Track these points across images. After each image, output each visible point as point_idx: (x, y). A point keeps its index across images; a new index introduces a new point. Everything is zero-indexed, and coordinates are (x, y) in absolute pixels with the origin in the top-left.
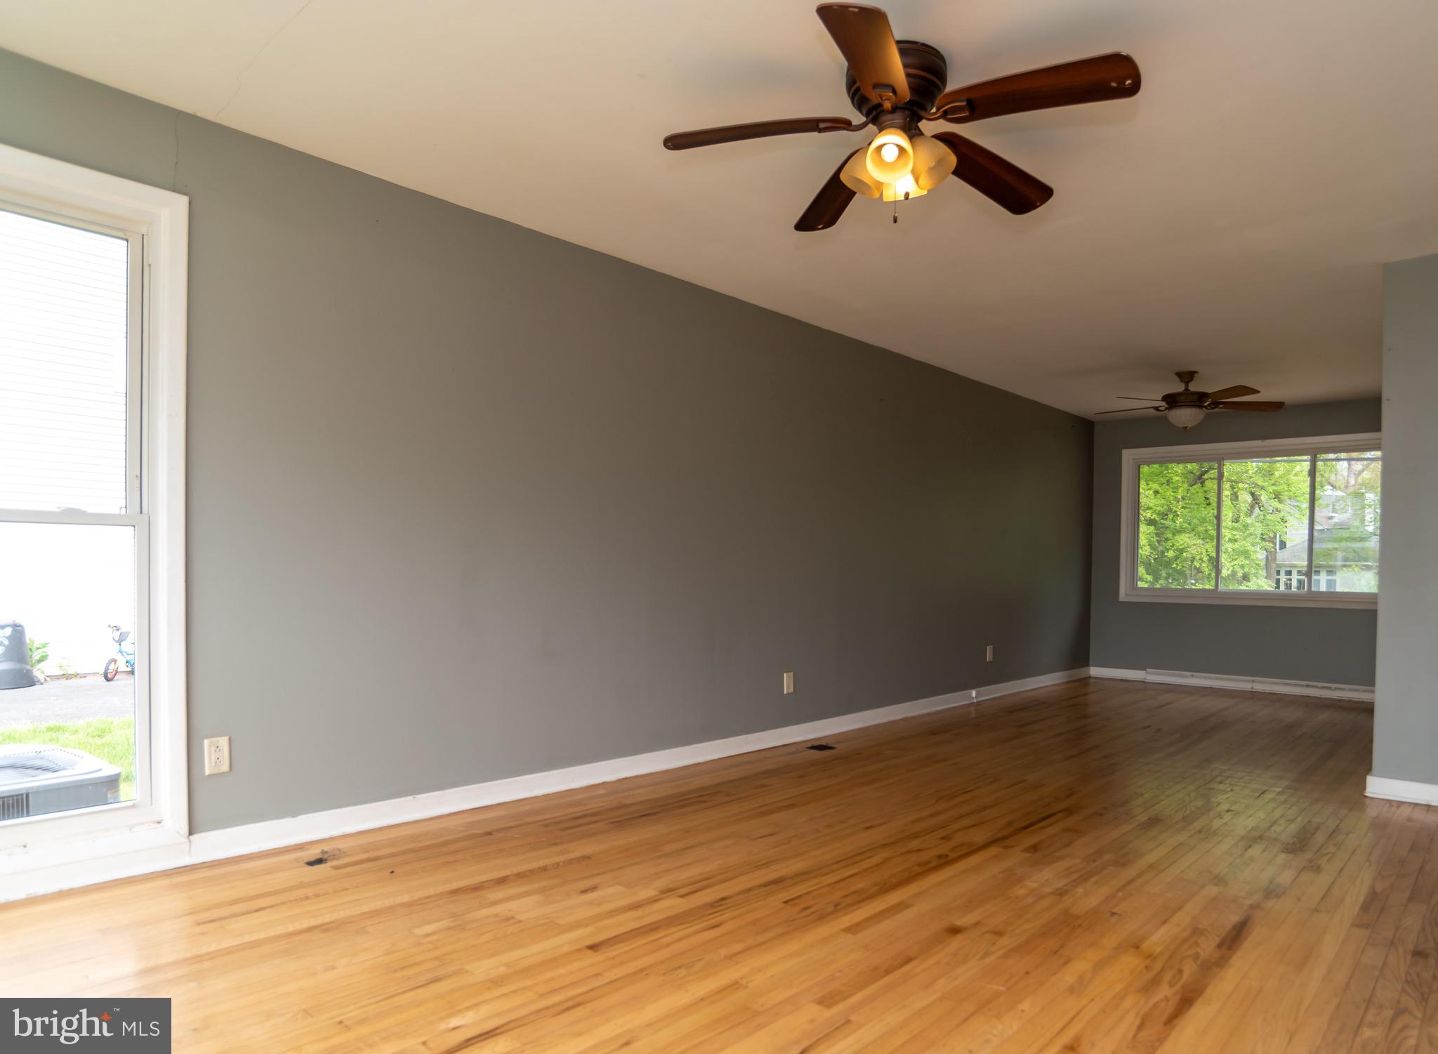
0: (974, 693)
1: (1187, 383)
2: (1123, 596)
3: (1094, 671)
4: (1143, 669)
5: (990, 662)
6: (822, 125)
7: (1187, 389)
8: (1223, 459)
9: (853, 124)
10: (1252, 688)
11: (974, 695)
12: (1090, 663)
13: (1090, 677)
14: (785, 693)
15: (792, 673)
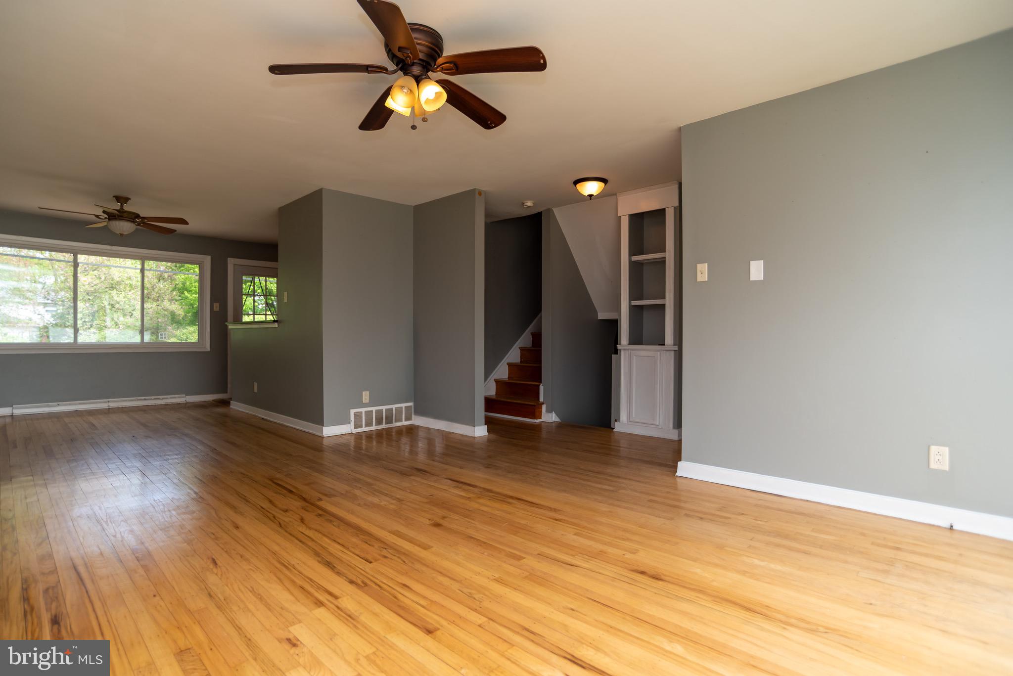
1: (122, 204)
6: (369, 69)
7: (122, 208)
9: (389, 70)
10: (109, 406)
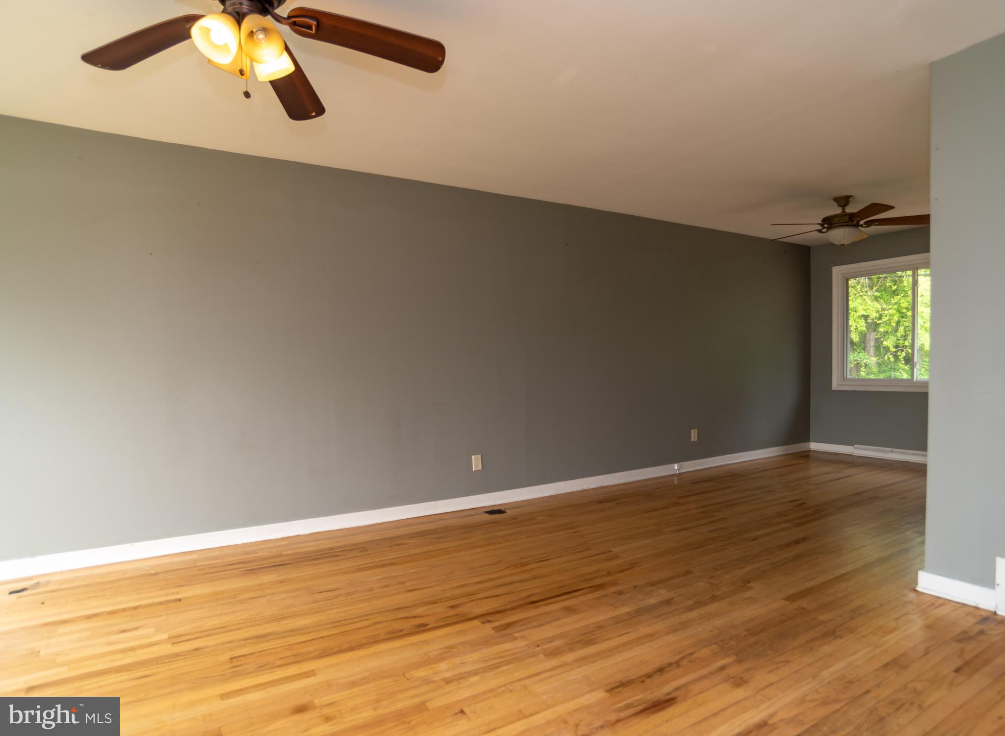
0: (676, 466)
1: (843, 206)
2: (835, 386)
3: (814, 446)
4: (852, 444)
5: (694, 442)
7: (844, 211)
8: (917, 268)
11: (676, 468)
12: (811, 439)
13: (810, 450)
14: (474, 470)
15: (480, 456)
